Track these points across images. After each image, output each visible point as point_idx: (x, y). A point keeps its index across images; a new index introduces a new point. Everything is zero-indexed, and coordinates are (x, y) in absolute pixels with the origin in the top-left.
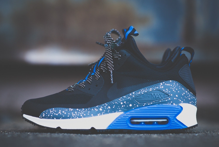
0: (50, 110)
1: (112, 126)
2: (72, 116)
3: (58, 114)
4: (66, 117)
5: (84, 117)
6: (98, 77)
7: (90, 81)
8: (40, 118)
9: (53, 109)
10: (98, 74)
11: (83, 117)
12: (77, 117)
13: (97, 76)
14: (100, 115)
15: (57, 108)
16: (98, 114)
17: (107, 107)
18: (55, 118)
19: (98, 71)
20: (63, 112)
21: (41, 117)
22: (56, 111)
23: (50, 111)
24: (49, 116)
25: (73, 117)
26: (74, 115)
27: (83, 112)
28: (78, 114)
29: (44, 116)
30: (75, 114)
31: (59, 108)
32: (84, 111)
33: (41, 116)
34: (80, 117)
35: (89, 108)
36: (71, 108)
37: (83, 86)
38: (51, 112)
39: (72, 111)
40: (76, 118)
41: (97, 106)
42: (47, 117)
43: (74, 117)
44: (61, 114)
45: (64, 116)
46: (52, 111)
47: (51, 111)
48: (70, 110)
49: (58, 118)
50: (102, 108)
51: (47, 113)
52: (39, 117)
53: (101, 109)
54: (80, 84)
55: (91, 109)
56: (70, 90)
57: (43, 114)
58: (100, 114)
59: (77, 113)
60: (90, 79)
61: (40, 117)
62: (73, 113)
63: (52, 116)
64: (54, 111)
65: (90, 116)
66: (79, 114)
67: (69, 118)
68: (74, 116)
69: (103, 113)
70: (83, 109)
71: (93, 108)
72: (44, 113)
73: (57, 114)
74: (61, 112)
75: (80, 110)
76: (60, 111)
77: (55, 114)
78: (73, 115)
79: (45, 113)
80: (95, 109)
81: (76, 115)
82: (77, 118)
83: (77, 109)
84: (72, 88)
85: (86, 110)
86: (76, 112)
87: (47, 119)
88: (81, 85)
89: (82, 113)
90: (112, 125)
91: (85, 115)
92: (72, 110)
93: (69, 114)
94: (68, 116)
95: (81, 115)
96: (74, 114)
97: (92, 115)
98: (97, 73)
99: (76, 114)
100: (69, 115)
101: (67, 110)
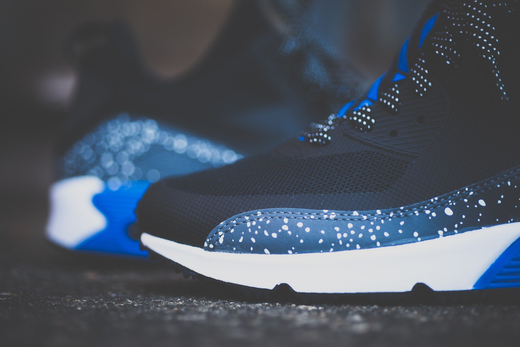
0: (247, 218)
1: (498, 277)
2: (337, 241)
3: (278, 234)
4: (310, 246)
5: (385, 242)
6: (426, 85)
7: (393, 102)
8: (208, 249)
9: (259, 213)
10: (423, 73)
11: (378, 244)
12: (358, 247)
13: (422, 81)
14: (445, 234)
15: (275, 211)
16: (440, 232)
17: (474, 200)
18: (266, 251)
19: (421, 64)
20: (300, 225)
21: (211, 246)
22: (268, 222)
23: (245, 222)
24: (241, 241)
25: (341, 242)
26: (342, 238)
27: (378, 222)
28: (361, 231)
29: (221, 241)
30: (348, 231)
31: (282, 211)
32: (383, 221)
33: (209, 244)
34: (367, 244)
35: (402, 208)
36: (331, 208)
37: (369, 122)
38: (252, 227)
39: (336, 219)
40: (353, 247)
41: (432, 200)
42: (234, 245)
43: (344, 244)
44: (290, 233)
45: (302, 241)
46: (254, 223)
47: (251, 220)
48: (326, 216)
49: (280, 247)
50: (452, 208)
51: (232, 231)
52: (202, 246)
53: (449, 212)
54: (356, 115)
55: (410, 210)
56: (318, 137)
57: (220, 233)
58: (445, 230)
59: (357, 228)
60: (394, 93)
61: (206, 245)
62: (337, 229)
63: (253, 240)
64: (261, 220)
65: (407, 238)
66: (365, 232)
67: (325, 248)
68: (346, 241)
69: (456, 226)
70: (379, 212)
71: (418, 208)
72: (221, 228)
73: (274, 235)
74: (292, 226)
75: (365, 218)
76: (286, 220)
77: (266, 233)
78: (339, 236)
79: (226, 232)
80: (428, 212)
81: (350, 236)
82: (355, 248)
83: (355, 213)
84: (324, 133)
85: (391, 215)
86: (350, 226)
87: (236, 251)
88: (359, 117)
89: (374, 227)
90: (498, 275)
91: (386, 234)
92: (333, 216)
93: (323, 232)
94: (321, 241)
95: (373, 238)
96: (342, 232)
97: (416, 234)
98: (418, 71)
99: (353, 232)
100: (322, 236)
101: (312, 217)
